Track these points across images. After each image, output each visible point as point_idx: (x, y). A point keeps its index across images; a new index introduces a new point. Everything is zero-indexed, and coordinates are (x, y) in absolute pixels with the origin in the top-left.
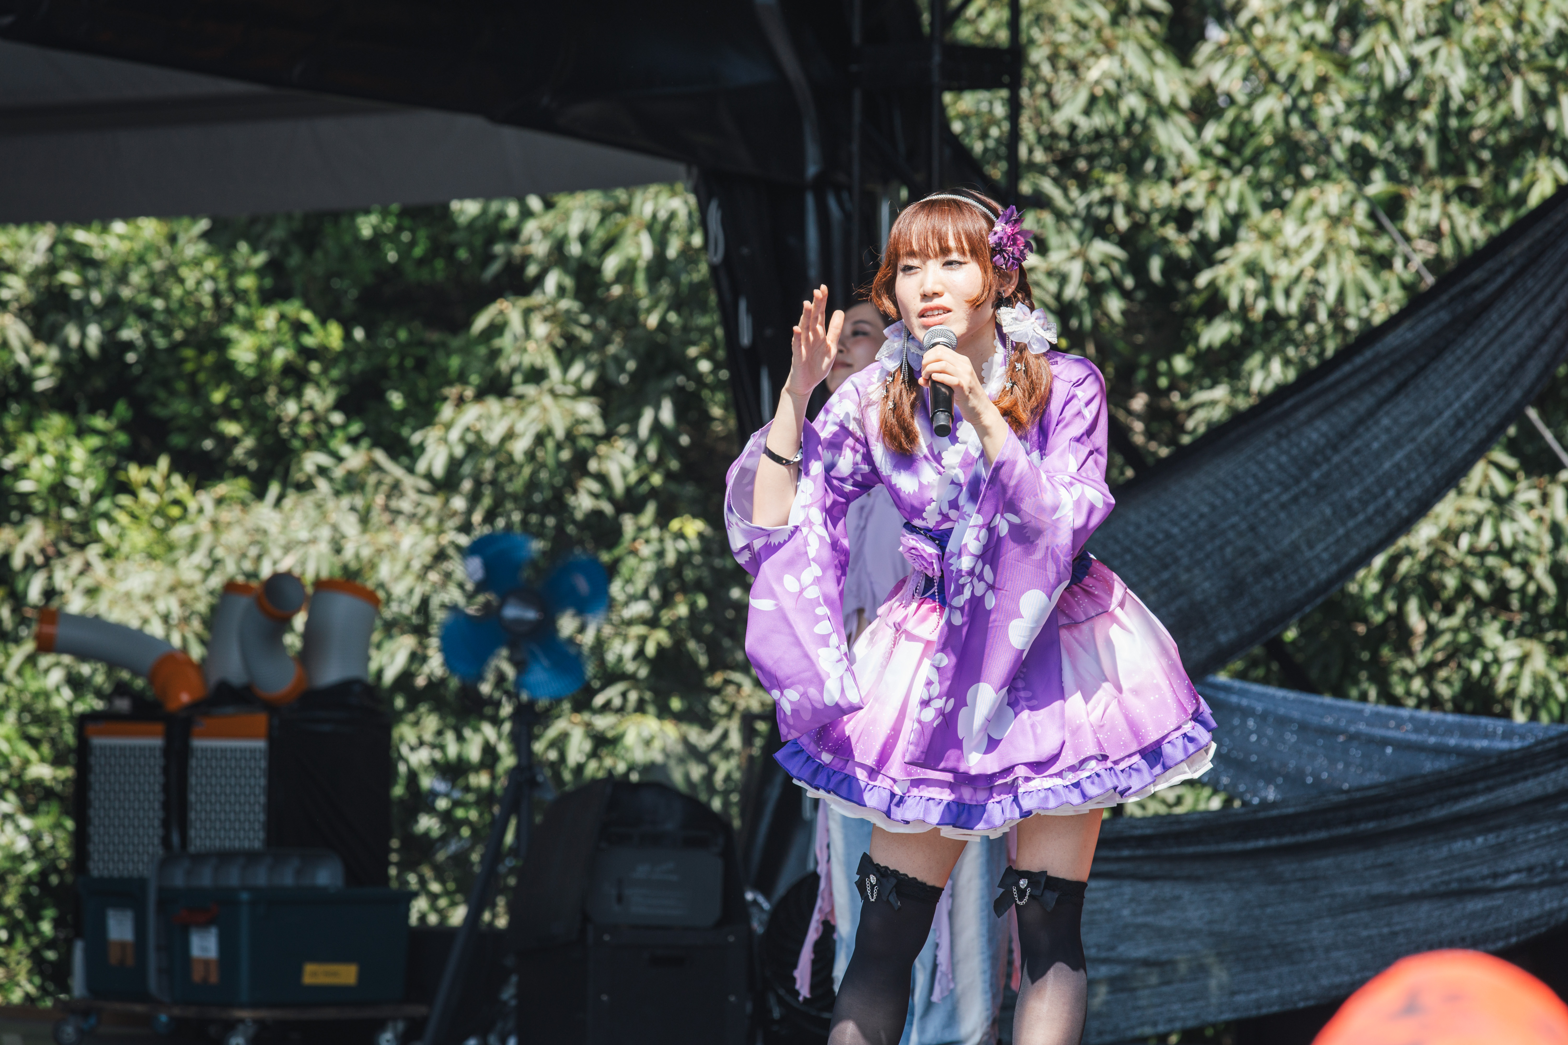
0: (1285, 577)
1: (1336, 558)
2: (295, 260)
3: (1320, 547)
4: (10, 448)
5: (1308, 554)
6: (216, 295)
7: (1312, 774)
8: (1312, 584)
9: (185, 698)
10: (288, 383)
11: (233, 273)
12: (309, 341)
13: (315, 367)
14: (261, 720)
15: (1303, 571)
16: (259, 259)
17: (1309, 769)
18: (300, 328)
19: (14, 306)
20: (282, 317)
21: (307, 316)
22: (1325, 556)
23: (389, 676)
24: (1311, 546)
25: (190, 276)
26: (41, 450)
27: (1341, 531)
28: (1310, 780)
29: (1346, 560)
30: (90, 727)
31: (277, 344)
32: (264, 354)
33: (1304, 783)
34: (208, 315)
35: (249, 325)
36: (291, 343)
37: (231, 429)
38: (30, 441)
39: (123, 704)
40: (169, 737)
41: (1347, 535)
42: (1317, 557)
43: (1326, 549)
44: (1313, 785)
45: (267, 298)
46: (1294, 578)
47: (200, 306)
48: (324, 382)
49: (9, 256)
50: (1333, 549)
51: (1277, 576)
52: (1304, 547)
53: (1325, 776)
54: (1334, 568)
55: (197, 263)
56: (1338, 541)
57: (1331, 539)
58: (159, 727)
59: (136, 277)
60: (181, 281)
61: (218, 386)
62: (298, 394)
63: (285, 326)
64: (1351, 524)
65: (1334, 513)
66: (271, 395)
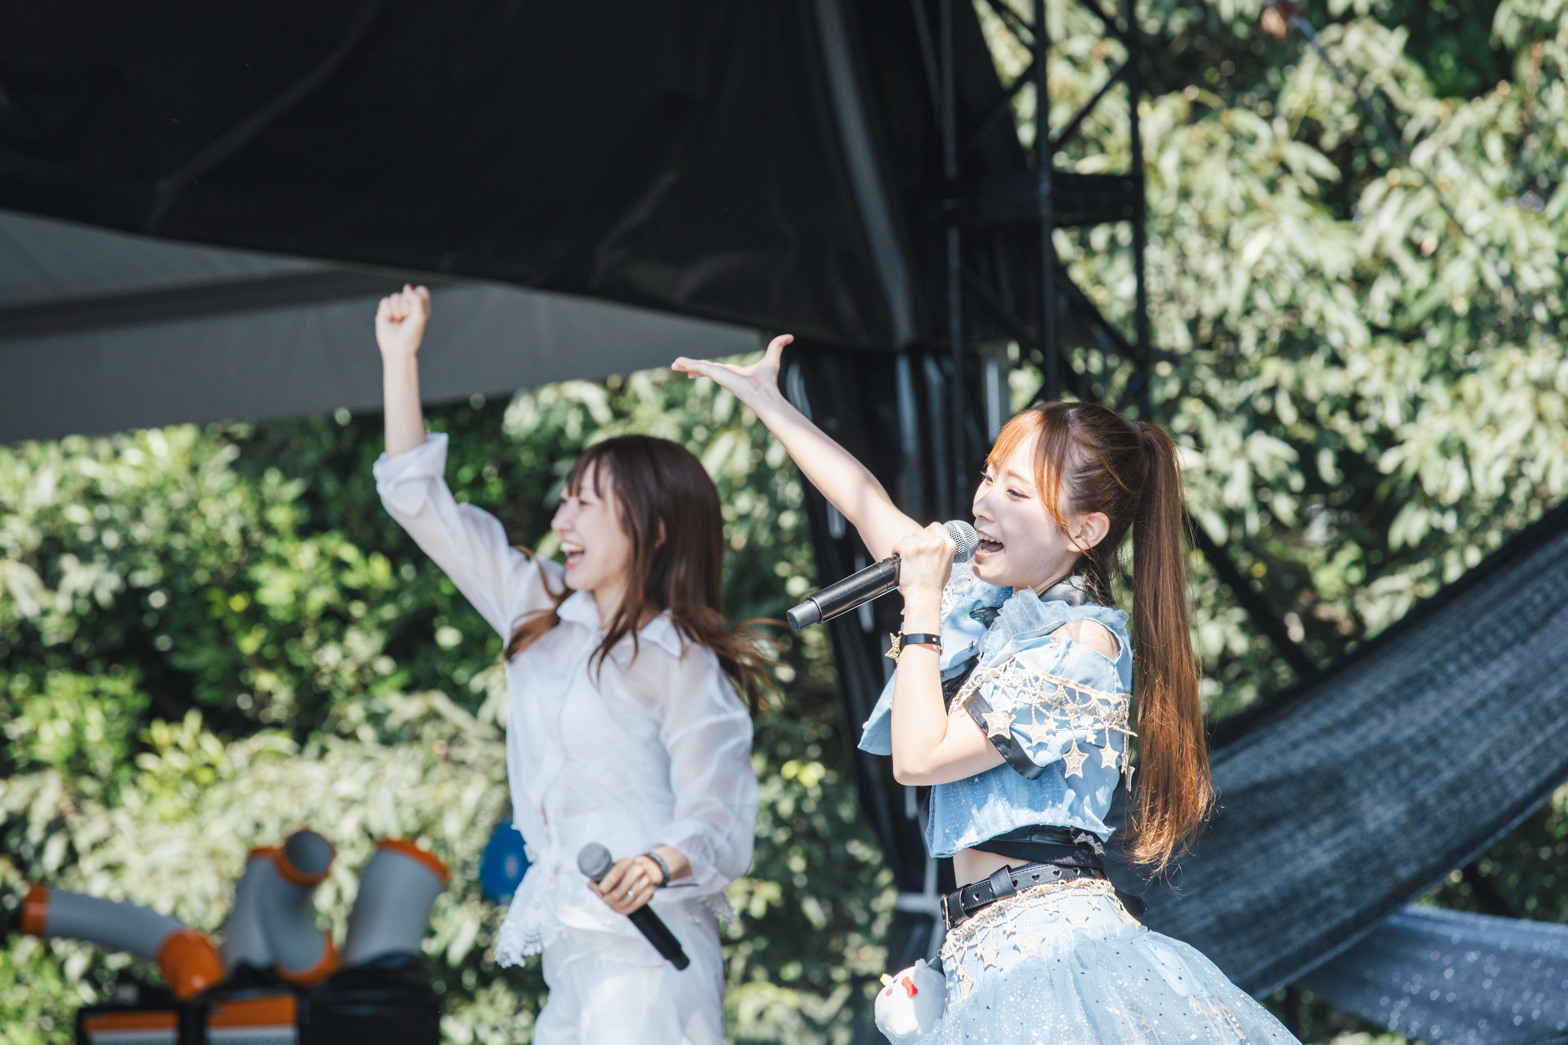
0: (1474, 798)
1: (1534, 771)
2: (330, 485)
3: (1515, 758)
4: (16, 713)
5: (1501, 768)
6: (244, 532)
7: (1521, 1013)
8: (1507, 804)
9: (199, 983)
10: (330, 627)
11: (263, 505)
12: (352, 579)
13: (358, 609)
14: (286, 1004)
15: (1496, 790)
16: (294, 489)
17: (1516, 1007)
18: (340, 565)
19: (15, 553)
20: (322, 554)
21: (349, 553)
22: (1521, 769)
23: (457, 954)
24: (1504, 758)
25: (212, 510)
26: (53, 715)
27: (1539, 739)
28: (1518, 1020)
29: (1545, 774)
30: (91, 1021)
31: (316, 583)
32: (300, 596)
33: (1512, 1024)
34: (235, 553)
35: (282, 562)
36: (332, 583)
37: (265, 680)
38: (39, 706)
39: (128, 994)
40: (182, 1028)
41: (1547, 742)
42: (1512, 771)
43: (1522, 761)
44: (1523, 1026)
45: (304, 532)
46: (1484, 798)
47: (224, 545)
48: (369, 624)
49: (9, 497)
50: (1531, 761)
51: (1466, 796)
52: (1496, 760)
53: (1536, 1014)
54: (1532, 784)
55: (221, 495)
56: (1536, 750)
57: (1528, 749)
58: (170, 1018)
59: (154, 514)
60: (202, 516)
61: (248, 631)
62: (339, 638)
63: (325, 566)
64: (1551, 730)
65: (1531, 718)
66: (310, 639)
